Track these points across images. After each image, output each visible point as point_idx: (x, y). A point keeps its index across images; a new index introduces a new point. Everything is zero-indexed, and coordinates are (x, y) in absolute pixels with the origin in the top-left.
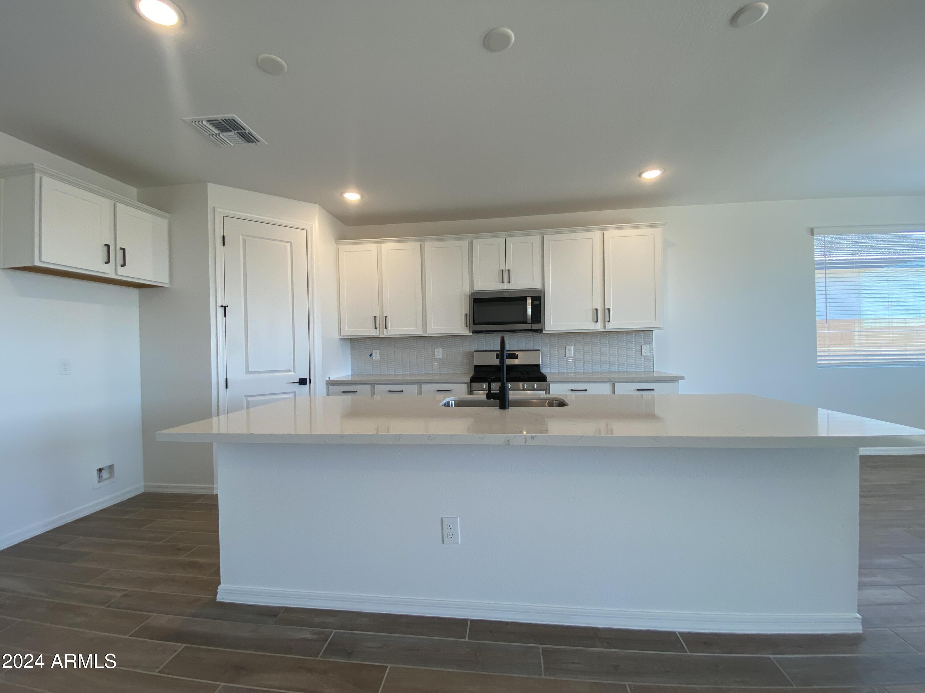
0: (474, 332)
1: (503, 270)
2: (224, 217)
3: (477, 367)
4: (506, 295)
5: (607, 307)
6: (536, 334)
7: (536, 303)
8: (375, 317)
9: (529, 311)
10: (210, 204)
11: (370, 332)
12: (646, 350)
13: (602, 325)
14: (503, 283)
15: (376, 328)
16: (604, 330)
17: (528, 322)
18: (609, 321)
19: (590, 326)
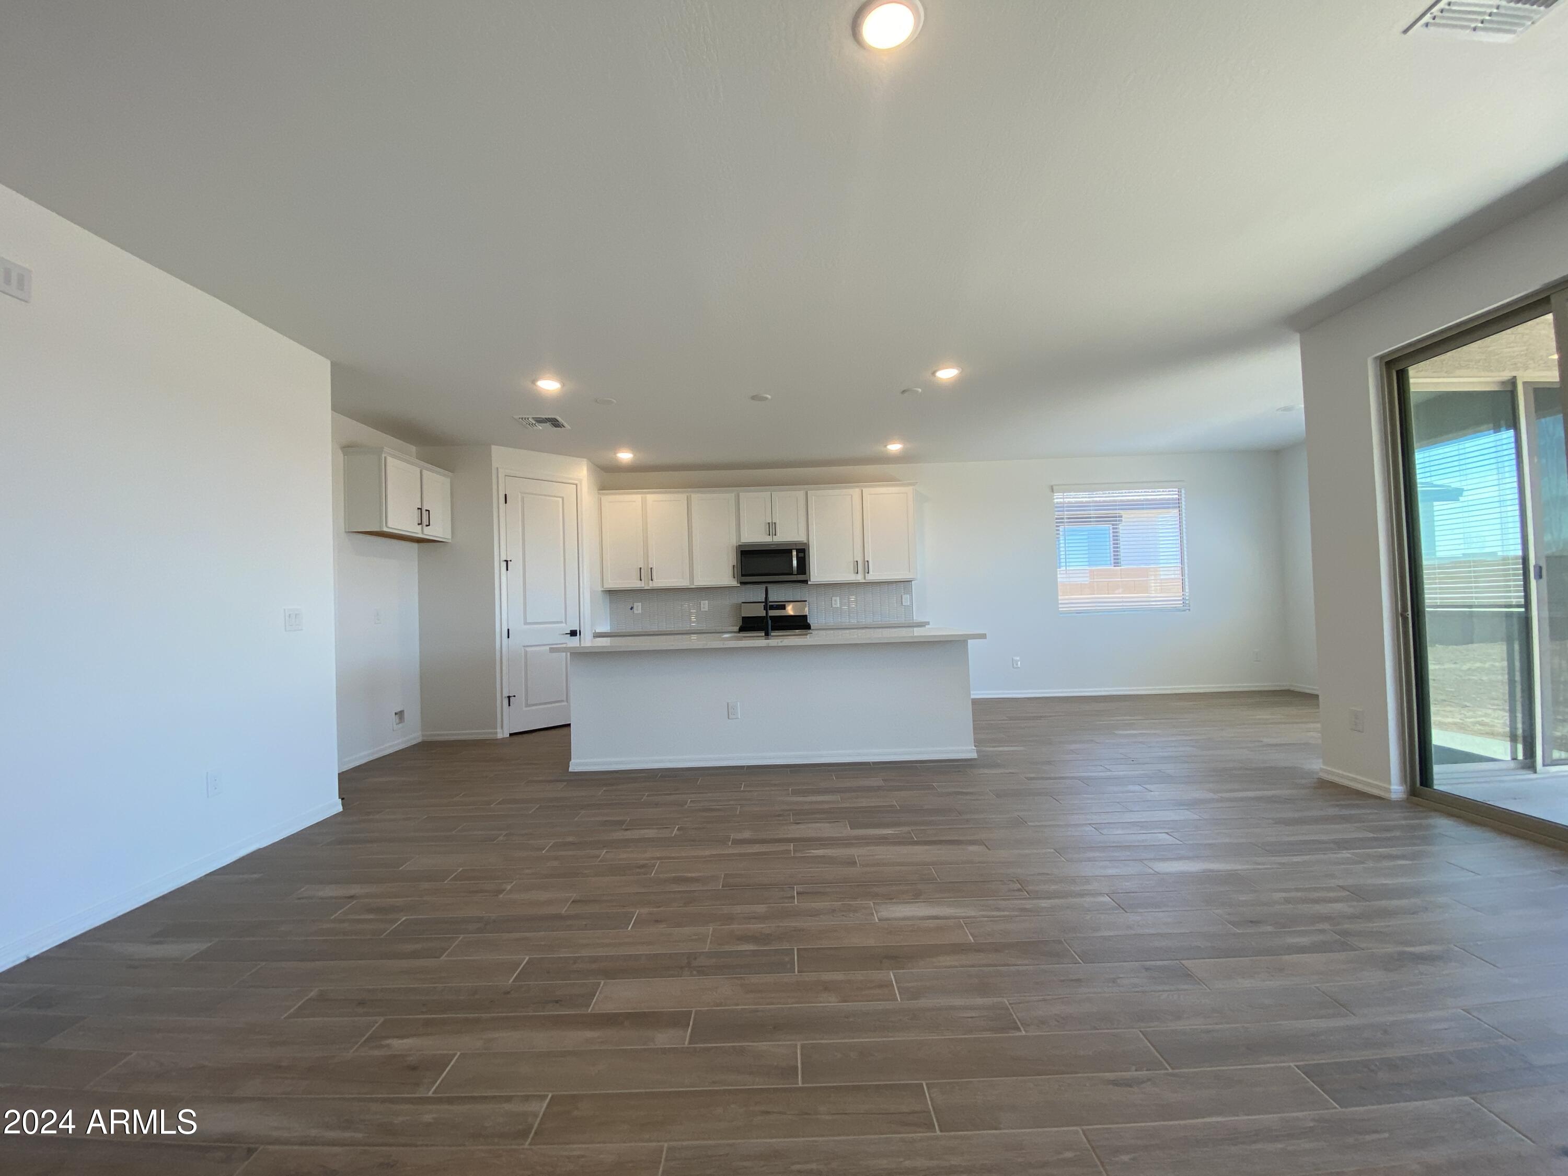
0: (742, 583)
1: (769, 523)
2: (506, 477)
3: (744, 618)
4: (773, 547)
5: (866, 560)
6: (803, 585)
7: (801, 555)
8: (640, 568)
9: (795, 563)
10: (495, 464)
11: (636, 584)
12: (906, 599)
13: (863, 576)
14: (769, 535)
15: (641, 580)
16: (864, 581)
17: (794, 573)
18: (868, 573)
19: (851, 577)
